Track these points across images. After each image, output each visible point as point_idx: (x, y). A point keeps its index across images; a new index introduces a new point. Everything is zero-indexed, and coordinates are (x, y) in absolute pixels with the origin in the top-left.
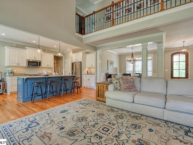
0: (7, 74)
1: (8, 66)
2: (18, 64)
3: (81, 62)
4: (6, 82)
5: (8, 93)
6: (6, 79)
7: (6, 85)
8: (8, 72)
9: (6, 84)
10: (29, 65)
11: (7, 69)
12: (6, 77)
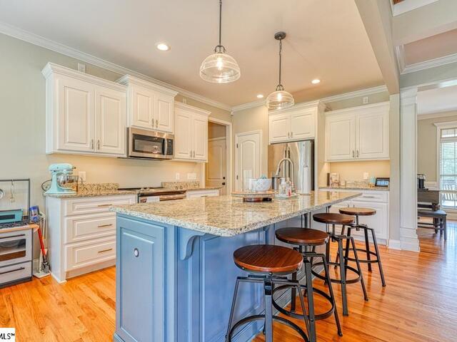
0: (54, 189)
1: (54, 154)
2: (96, 146)
3: (313, 142)
4: (47, 220)
5: (58, 276)
6: (46, 211)
7: (49, 237)
8: (54, 177)
9: (48, 229)
10: (134, 150)
11: (53, 167)
12: (49, 199)
